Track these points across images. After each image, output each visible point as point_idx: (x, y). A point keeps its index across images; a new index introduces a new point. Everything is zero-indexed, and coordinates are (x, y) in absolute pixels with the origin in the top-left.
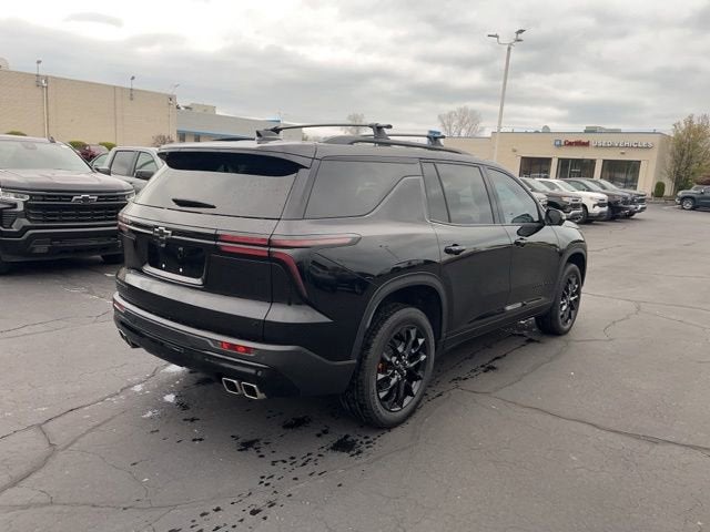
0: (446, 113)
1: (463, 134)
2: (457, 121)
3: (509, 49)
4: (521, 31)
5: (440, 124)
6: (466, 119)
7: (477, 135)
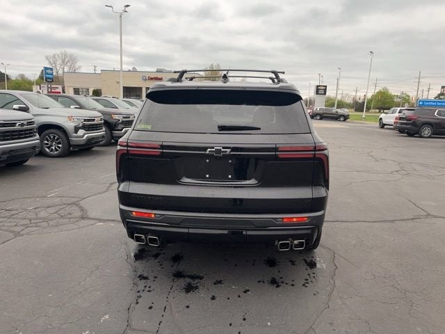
0: (52, 54)
1: (66, 70)
2: (61, 61)
3: (121, 16)
4: (128, 6)
5: (47, 62)
6: (66, 60)
7: (76, 71)
